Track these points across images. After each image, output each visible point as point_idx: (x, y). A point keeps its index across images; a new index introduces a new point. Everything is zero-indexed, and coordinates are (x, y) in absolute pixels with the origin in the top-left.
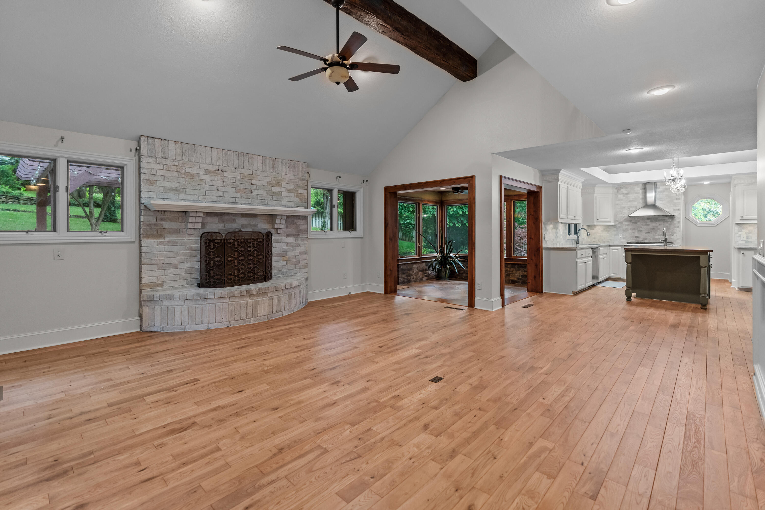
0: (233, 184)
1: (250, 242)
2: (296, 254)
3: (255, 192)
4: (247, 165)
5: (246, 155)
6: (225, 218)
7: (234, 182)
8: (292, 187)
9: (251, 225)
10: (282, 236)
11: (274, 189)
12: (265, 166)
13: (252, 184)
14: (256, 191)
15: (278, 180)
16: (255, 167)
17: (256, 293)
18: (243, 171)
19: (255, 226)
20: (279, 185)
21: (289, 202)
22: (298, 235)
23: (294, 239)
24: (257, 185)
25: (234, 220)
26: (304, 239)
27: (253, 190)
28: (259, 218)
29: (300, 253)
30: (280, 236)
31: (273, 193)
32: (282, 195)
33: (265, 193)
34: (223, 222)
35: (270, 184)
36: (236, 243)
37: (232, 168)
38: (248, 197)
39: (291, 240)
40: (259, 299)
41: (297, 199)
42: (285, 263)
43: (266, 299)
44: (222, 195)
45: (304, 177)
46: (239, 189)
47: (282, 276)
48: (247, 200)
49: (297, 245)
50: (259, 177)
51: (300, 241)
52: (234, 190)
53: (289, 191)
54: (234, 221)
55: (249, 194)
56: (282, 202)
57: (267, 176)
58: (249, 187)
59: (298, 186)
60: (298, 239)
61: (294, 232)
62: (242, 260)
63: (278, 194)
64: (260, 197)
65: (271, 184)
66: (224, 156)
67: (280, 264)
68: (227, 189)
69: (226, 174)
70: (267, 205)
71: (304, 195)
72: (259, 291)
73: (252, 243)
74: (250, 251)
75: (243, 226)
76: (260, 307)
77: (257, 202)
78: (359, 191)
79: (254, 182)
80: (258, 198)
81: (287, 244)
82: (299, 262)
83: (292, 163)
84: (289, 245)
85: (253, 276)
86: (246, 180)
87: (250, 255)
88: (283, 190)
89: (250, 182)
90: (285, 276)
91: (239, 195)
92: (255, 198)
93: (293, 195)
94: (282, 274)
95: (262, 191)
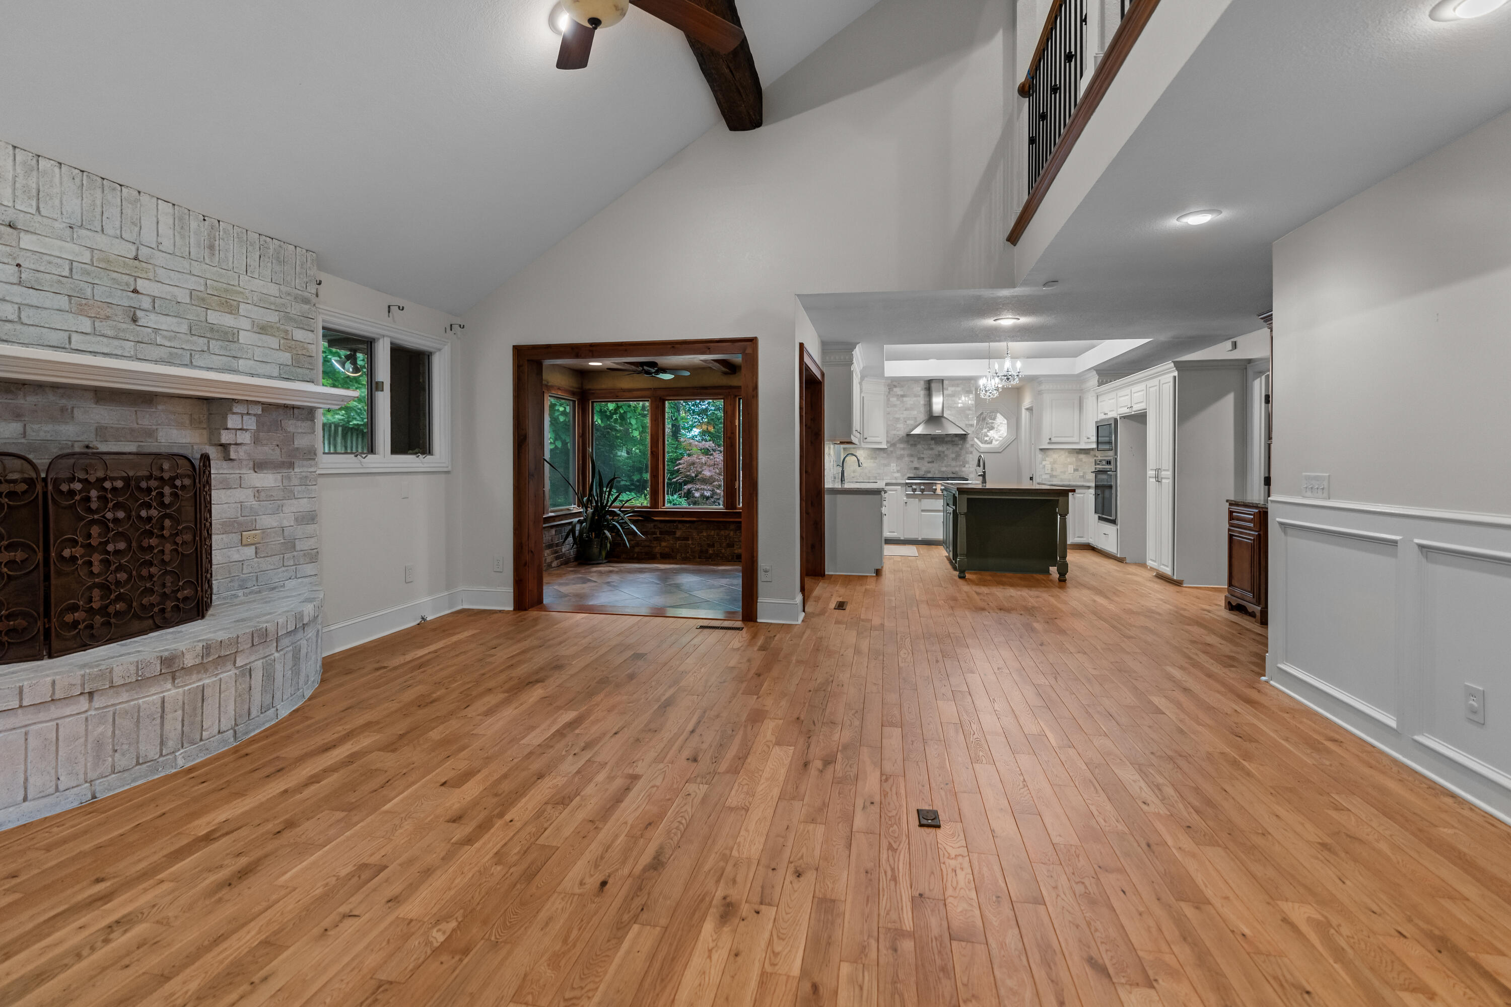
0: (60, 282)
1: (149, 490)
2: (286, 523)
3: (149, 320)
4: (118, 224)
5: (114, 189)
6: (28, 401)
7: (67, 273)
8: (273, 317)
9: (132, 430)
10: (240, 469)
11: (214, 317)
12: (183, 237)
13: (135, 291)
14: (153, 316)
15: (226, 291)
16: (148, 236)
17: (198, 661)
18: (101, 241)
19: (150, 433)
20: (231, 308)
21: (264, 365)
22: (291, 465)
23: (279, 476)
24: (154, 299)
25: (63, 410)
26: (306, 477)
27: (139, 314)
28: (160, 407)
29: (296, 519)
30: (233, 468)
31: (212, 330)
32: (241, 341)
33: (184, 328)
34: (17, 416)
35: (199, 299)
36: (94, 494)
37: (57, 225)
38: (121, 335)
39: (268, 480)
40: (207, 681)
41: (286, 357)
42: (250, 551)
43: (228, 674)
44: (14, 317)
45: (306, 294)
46: (84, 302)
47: (240, 593)
48: (116, 343)
49: (289, 494)
50: (160, 271)
51: (295, 481)
52: (63, 302)
53: (263, 329)
54: (66, 414)
55: (124, 326)
56: (241, 362)
57: (190, 273)
58: (127, 300)
59: (288, 318)
60: (289, 478)
61: (276, 455)
62: (117, 552)
63: (229, 337)
64: (165, 337)
65: (203, 300)
66: (19, 170)
67: (236, 557)
68: (34, 297)
69: (27, 241)
70: (191, 365)
71: (306, 345)
72: (208, 655)
73: (154, 493)
74: (149, 519)
75: (101, 431)
76: (211, 708)
77: (162, 353)
78: (440, 350)
79: (141, 285)
80: (159, 340)
81: (258, 491)
82: (294, 547)
83: (273, 245)
84: (263, 494)
85: (159, 604)
86: (115, 275)
87: (150, 534)
88: (245, 324)
89: (127, 284)
90: (251, 593)
91: (85, 324)
92: (146, 340)
93: (273, 342)
94: (241, 587)
95: (175, 320)
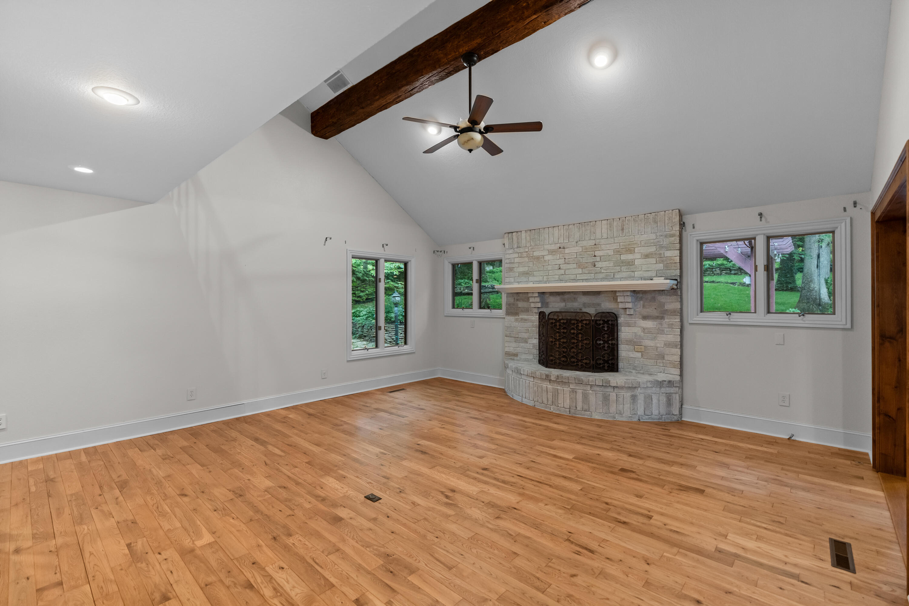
0: (574, 260)
1: (574, 324)
2: (658, 345)
3: (599, 265)
4: (589, 235)
5: (588, 224)
6: (566, 296)
7: (576, 257)
8: (653, 249)
9: (593, 304)
10: (635, 318)
11: (623, 257)
12: (611, 230)
13: (595, 256)
14: (600, 263)
15: (629, 245)
16: (598, 235)
18: (584, 243)
19: (599, 305)
20: (630, 251)
21: (647, 272)
22: (662, 318)
23: (655, 323)
24: (600, 257)
25: (575, 298)
26: (672, 324)
27: (596, 263)
28: (603, 295)
29: (665, 344)
30: (632, 318)
31: (622, 262)
32: (636, 264)
33: (612, 264)
34: (564, 301)
35: (618, 252)
37: (573, 243)
38: (590, 272)
39: (649, 324)
41: (661, 266)
42: (639, 355)
44: (564, 273)
45: (672, 232)
46: (580, 264)
47: (634, 371)
48: (589, 275)
49: (661, 331)
50: (603, 246)
51: (665, 326)
52: (575, 266)
53: (647, 256)
54: (575, 300)
55: (591, 269)
56: (636, 273)
57: (614, 243)
58: (592, 260)
59: (661, 247)
60: (661, 324)
61: (655, 313)
63: (630, 263)
64: (604, 270)
65: (619, 251)
66: (565, 231)
67: (632, 355)
68: (568, 266)
69: (567, 251)
70: (613, 279)
71: (672, 258)
73: (576, 325)
74: (574, 333)
75: (584, 305)
77: (601, 276)
79: (597, 253)
80: (602, 271)
81: (644, 329)
82: (664, 358)
83: (651, 217)
84: (646, 330)
85: (577, 362)
86: (588, 253)
88: (637, 256)
89: (592, 255)
90: (638, 373)
91: (580, 271)
92: (598, 272)
93: (653, 261)
94: (634, 369)
95: (608, 262)
